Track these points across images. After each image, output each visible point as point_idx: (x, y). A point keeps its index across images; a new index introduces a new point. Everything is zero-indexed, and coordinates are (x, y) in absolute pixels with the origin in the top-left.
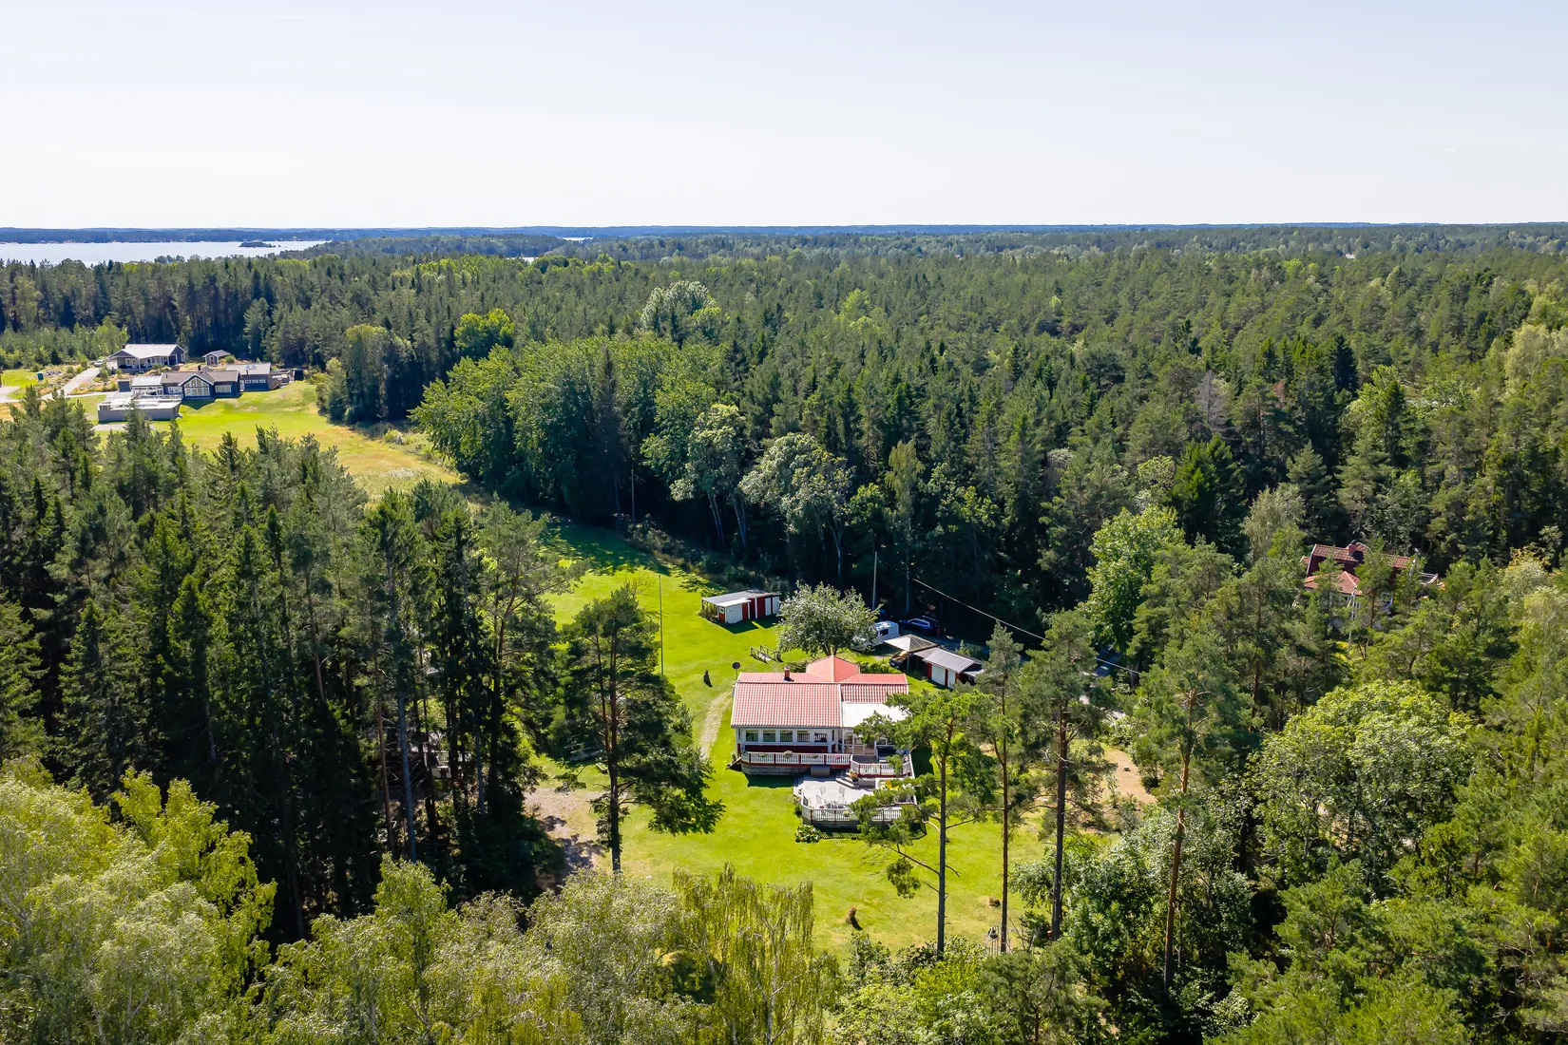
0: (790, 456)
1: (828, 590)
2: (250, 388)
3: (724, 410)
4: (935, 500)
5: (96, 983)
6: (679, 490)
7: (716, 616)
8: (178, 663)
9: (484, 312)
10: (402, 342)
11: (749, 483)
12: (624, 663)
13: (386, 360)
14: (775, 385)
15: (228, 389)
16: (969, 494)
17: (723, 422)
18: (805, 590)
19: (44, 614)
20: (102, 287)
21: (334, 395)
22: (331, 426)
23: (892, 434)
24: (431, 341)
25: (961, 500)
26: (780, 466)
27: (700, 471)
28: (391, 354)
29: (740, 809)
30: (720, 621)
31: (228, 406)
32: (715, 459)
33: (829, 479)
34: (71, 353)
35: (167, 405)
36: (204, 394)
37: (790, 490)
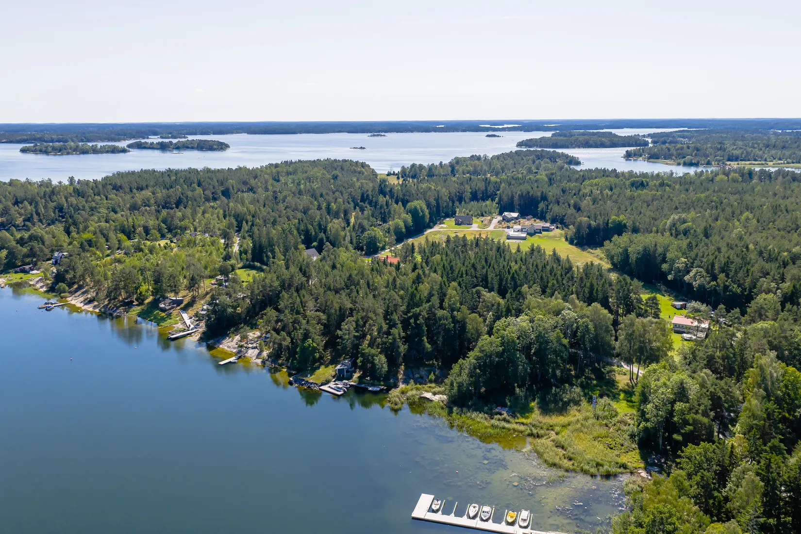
0: (697, 273)
1: (699, 303)
2: (544, 230)
3: (683, 260)
4: (728, 286)
6: (670, 277)
7: (674, 306)
9: (618, 216)
10: (593, 223)
11: (687, 278)
12: (654, 305)
13: (588, 228)
14: (697, 255)
15: (539, 231)
16: (735, 286)
17: (683, 263)
18: (694, 302)
21: (571, 236)
22: (570, 246)
23: (723, 270)
24: (602, 223)
25: (734, 287)
26: (694, 275)
27: (675, 273)
28: (589, 226)
30: (675, 308)
31: (540, 237)
32: (680, 271)
33: (705, 279)
34: (486, 213)
35: (524, 235)
36: (533, 232)
37: (696, 281)
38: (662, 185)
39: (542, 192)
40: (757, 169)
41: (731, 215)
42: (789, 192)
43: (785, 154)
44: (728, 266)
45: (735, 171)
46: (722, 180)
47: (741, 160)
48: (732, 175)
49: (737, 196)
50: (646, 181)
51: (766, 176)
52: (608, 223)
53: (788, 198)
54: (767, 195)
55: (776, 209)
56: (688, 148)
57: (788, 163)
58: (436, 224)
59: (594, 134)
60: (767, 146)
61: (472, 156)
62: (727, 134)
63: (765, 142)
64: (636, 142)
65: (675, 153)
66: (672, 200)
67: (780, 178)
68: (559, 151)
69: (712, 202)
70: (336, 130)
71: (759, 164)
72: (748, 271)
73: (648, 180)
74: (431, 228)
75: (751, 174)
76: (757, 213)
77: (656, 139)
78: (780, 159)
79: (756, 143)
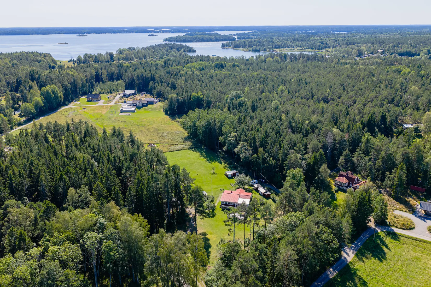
0: (243, 146)
2: (150, 104)
3: (234, 134)
4: (266, 159)
5: (133, 237)
6: (225, 148)
8: (140, 194)
9: (197, 92)
10: (180, 98)
11: (236, 150)
13: (176, 102)
14: (243, 131)
15: (145, 104)
17: (233, 137)
19: (121, 178)
20: (119, 71)
21: (166, 109)
22: (165, 116)
23: (261, 144)
24: (186, 98)
25: (270, 160)
26: (241, 148)
27: (228, 145)
28: (178, 101)
29: (219, 215)
30: (227, 176)
31: (145, 109)
32: (231, 144)
33: (249, 152)
34: (114, 90)
35: (133, 108)
36: (141, 105)
37: (242, 153)
38: (234, 65)
39: (152, 74)
40: (289, 53)
41: (272, 88)
42: (306, 69)
43: (303, 44)
44: (265, 140)
45: (277, 55)
46: (269, 61)
47: (282, 48)
48: (276, 57)
49: (277, 73)
50: (225, 64)
51: (294, 58)
52: (190, 98)
53: (306, 73)
54: (294, 71)
55: (299, 82)
56: (255, 41)
57: (305, 49)
58: (72, 101)
59: (208, 34)
60: (294, 40)
61: (130, 48)
62: (275, 33)
63: (293, 37)
64: (229, 38)
65: (248, 44)
66: (236, 78)
67: (301, 58)
68: (184, 44)
69: (261, 78)
70: (57, 32)
71: (290, 50)
72: (280, 145)
73: (225, 63)
74: (66, 105)
75: (285, 56)
76: (288, 85)
77: (239, 37)
78: (301, 47)
79: (289, 38)
